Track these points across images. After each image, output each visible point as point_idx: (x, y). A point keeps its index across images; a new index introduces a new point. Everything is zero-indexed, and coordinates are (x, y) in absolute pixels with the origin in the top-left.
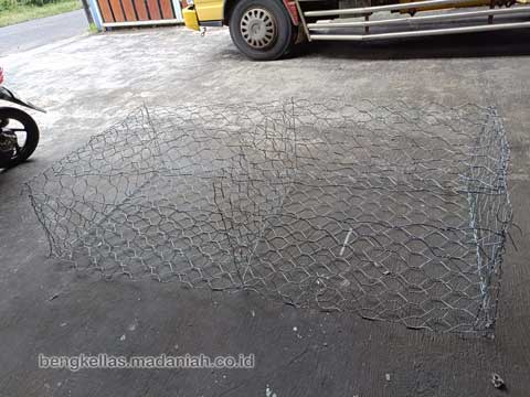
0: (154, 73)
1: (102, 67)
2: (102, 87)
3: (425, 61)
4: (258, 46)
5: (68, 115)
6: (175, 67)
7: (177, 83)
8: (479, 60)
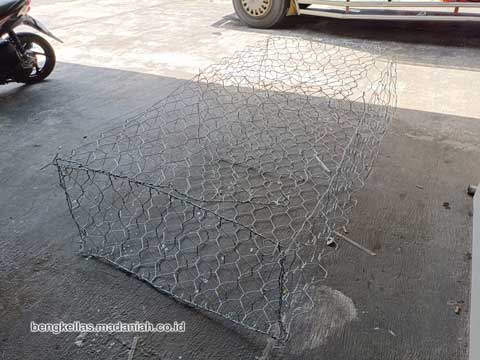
0: (164, 28)
1: (124, 19)
2: (119, 34)
3: (394, 43)
4: (254, 15)
5: (86, 53)
6: (183, 26)
7: (180, 38)
8: (442, 48)
